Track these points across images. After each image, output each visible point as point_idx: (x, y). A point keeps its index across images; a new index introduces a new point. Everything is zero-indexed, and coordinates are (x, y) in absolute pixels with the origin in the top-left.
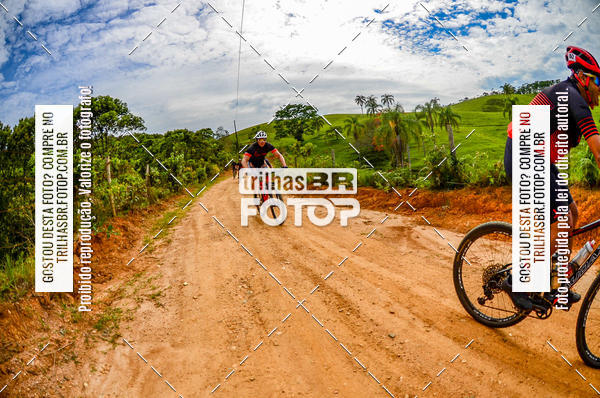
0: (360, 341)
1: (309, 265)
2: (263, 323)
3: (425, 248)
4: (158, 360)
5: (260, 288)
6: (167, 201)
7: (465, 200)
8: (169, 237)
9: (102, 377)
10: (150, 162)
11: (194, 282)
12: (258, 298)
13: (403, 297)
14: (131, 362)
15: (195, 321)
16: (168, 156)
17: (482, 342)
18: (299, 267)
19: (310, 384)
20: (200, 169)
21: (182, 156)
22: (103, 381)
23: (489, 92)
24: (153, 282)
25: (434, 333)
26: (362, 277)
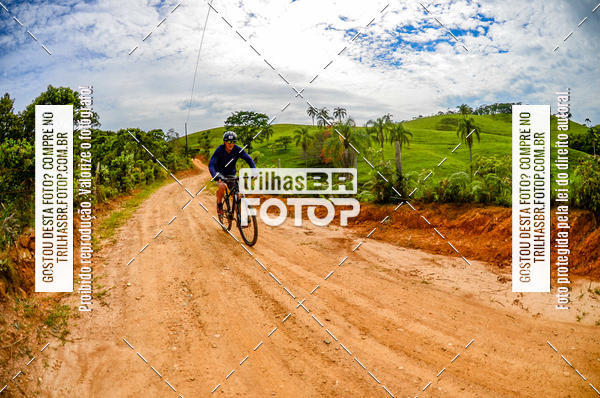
0: (295, 346)
1: (248, 272)
2: (202, 326)
3: (365, 260)
4: (105, 359)
5: (200, 292)
6: (114, 200)
7: (408, 215)
8: (115, 237)
9: (55, 372)
10: (101, 159)
11: (137, 283)
12: (198, 301)
13: (340, 306)
14: (80, 360)
15: (138, 321)
16: (119, 154)
17: (420, 350)
18: (238, 273)
19: (248, 385)
20: (149, 170)
21: (132, 155)
22: (55, 377)
23: (445, 111)
24: (98, 280)
25: (369, 341)
26: (299, 285)
